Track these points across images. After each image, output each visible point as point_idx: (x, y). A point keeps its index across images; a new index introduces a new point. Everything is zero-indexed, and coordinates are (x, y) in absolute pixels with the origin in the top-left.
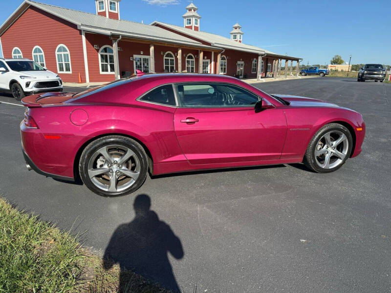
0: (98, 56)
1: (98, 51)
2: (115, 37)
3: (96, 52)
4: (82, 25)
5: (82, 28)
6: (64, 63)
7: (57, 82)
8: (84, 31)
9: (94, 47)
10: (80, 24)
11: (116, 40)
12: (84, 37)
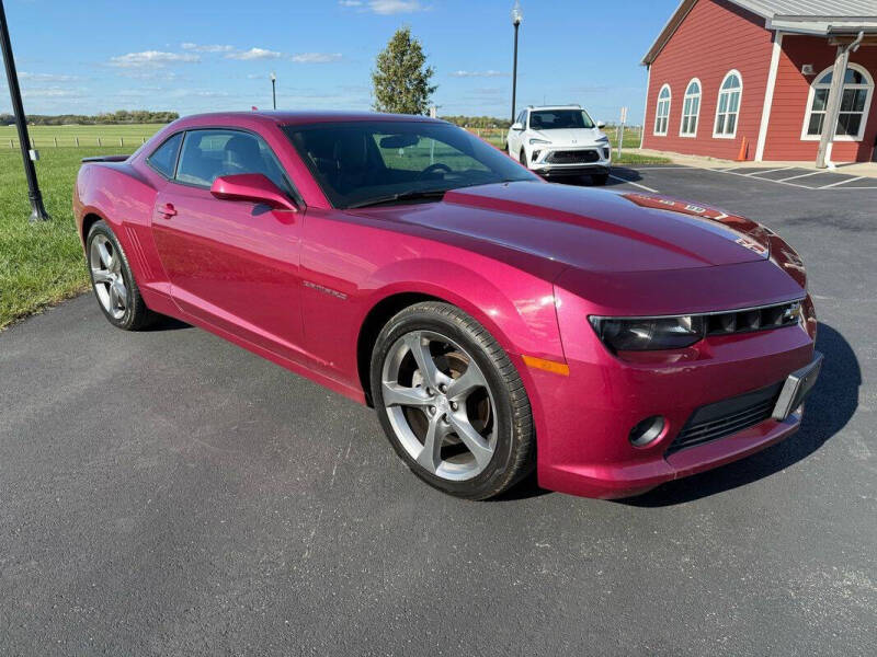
0: (807, 93)
1: (810, 79)
2: (845, 37)
3: (805, 82)
4: (777, 17)
5: (776, 24)
6: (727, 113)
7: (595, 152)
8: (781, 31)
9: (800, 69)
10: (771, 15)
11: (845, 46)
12: (777, 48)
